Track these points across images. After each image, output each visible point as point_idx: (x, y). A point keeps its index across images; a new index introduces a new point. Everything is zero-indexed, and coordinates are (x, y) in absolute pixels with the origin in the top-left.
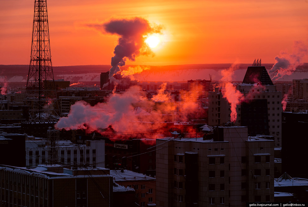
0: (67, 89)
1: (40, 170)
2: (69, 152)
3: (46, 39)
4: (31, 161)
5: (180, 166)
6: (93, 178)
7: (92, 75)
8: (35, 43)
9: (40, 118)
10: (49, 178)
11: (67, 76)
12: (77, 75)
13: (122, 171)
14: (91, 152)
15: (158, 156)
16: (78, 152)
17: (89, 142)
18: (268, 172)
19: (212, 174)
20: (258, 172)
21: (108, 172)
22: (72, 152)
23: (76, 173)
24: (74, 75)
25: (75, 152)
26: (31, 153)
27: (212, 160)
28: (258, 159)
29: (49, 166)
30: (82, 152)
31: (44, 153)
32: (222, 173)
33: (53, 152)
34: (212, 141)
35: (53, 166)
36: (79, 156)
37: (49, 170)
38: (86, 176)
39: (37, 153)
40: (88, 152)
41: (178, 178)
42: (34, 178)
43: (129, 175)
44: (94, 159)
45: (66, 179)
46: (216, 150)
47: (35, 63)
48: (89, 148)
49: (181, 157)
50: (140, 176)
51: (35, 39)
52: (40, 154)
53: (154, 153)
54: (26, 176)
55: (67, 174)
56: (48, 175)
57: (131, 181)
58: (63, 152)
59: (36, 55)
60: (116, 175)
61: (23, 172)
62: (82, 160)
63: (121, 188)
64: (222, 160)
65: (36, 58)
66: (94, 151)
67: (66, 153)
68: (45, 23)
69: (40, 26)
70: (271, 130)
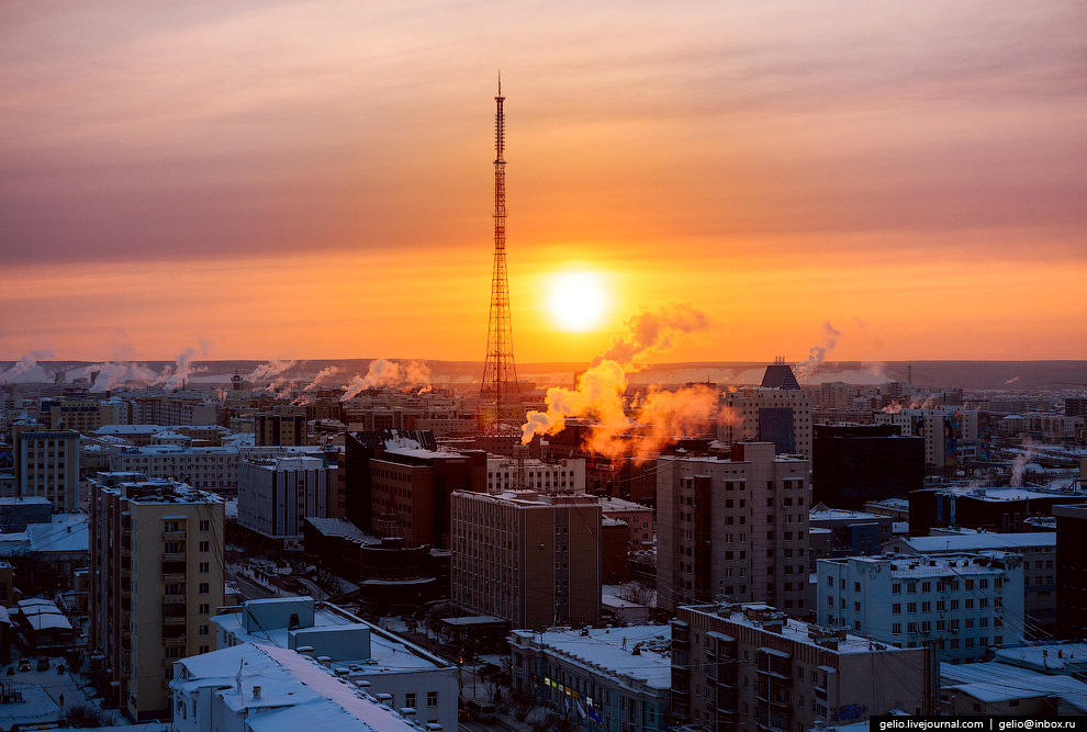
0: (532, 393)
1: (507, 496)
2: (539, 474)
3: (507, 328)
4: (498, 486)
5: (688, 493)
6: (576, 508)
7: (563, 374)
8: (493, 333)
9: (499, 430)
10: (520, 507)
11: (530, 375)
12: (542, 375)
13: (609, 500)
14: (568, 474)
15: (658, 480)
16: (552, 474)
17: (565, 462)
18: (801, 502)
19: (730, 504)
20: (788, 502)
21: (596, 500)
22: (544, 475)
23: (556, 501)
24: (538, 375)
25: (548, 474)
26: (491, 475)
27: (730, 486)
28: (788, 484)
29: (519, 492)
30: (556, 474)
31: (507, 475)
32: (742, 503)
33: (520, 473)
34: (729, 461)
35: (524, 491)
36: (552, 479)
37: (519, 496)
38: (568, 505)
39: (498, 475)
40: (564, 474)
41: (686, 509)
42: (501, 507)
43: (618, 504)
44: (572, 484)
45: (539, 509)
46: (735, 472)
47: (492, 359)
48: (566, 469)
49: (689, 482)
50: (632, 506)
51: (493, 327)
52: (503, 475)
53: (655, 476)
54: (490, 504)
55: (543, 502)
56: (519, 503)
57: (621, 512)
58: (531, 475)
59: (493, 349)
60: (605, 504)
61: (486, 500)
62: (555, 484)
63: (608, 521)
64: (742, 485)
65: (493, 353)
66: (572, 474)
67: (535, 475)
68: (506, 307)
69: (499, 312)
70: (798, 447)
